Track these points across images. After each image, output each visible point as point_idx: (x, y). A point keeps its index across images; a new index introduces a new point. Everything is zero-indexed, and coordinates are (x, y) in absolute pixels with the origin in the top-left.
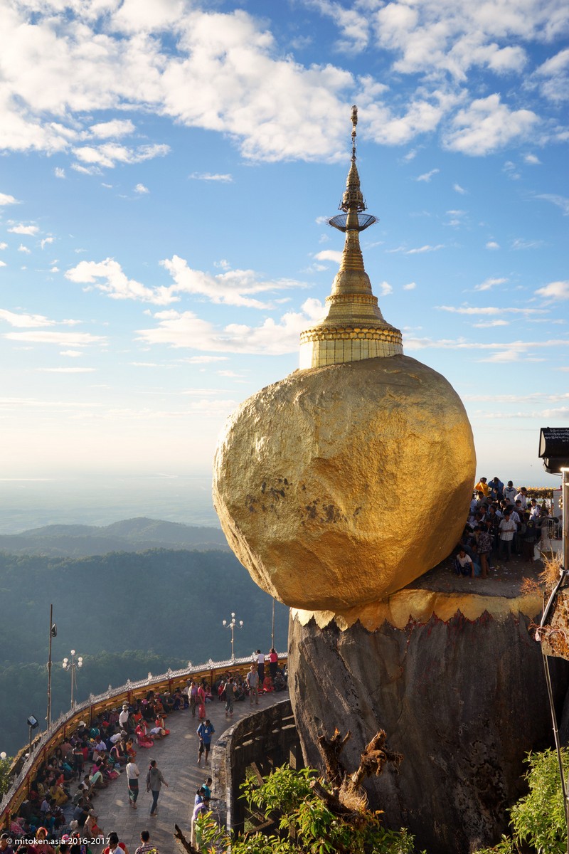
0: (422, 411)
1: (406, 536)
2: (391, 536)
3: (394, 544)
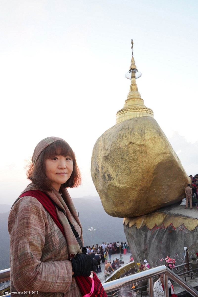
0: (135, 132)
1: (136, 186)
2: (130, 186)
3: (133, 190)
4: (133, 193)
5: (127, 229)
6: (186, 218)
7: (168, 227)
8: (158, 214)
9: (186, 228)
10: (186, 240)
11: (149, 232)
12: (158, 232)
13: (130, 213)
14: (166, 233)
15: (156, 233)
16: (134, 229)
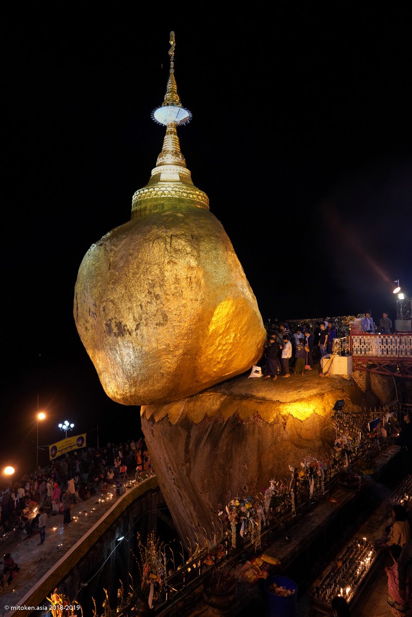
0: (179, 241)
1: (177, 347)
2: (164, 347)
3: (168, 354)
4: (170, 361)
5: (151, 426)
6: (261, 401)
7: (229, 419)
8: (210, 395)
9: (261, 419)
10: (260, 439)
11: (193, 428)
12: (211, 427)
13: (161, 397)
14: (227, 428)
15: (207, 430)
16: (165, 425)
